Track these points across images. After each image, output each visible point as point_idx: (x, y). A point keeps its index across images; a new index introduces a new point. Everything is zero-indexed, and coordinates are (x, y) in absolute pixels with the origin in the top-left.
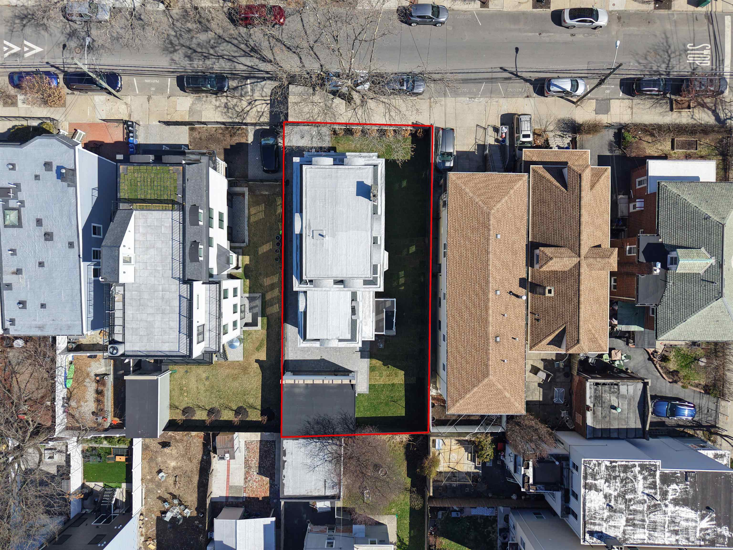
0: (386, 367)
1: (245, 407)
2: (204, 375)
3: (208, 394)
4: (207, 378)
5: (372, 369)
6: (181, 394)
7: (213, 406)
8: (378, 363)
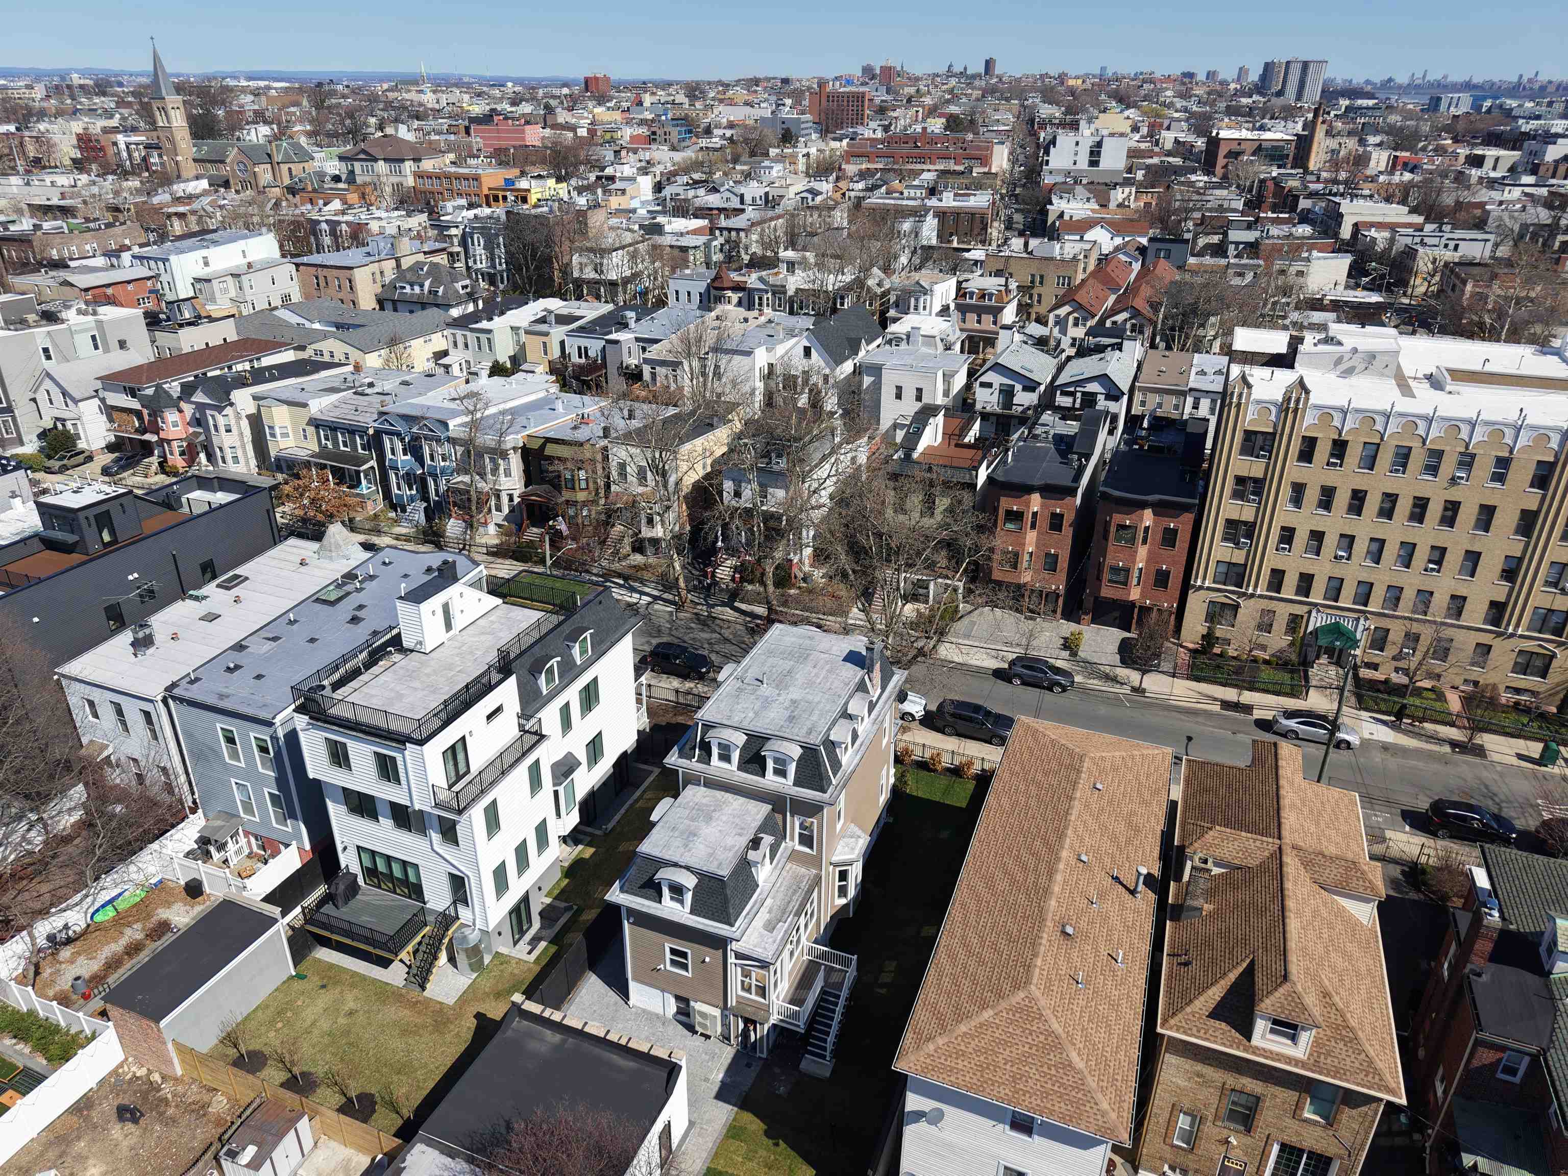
0: (771, 1142)
1: (378, 1099)
2: (351, 1005)
3: (326, 1040)
4: (351, 1013)
5: (733, 1132)
6: (272, 1022)
7: (313, 1070)
8: (754, 1124)
